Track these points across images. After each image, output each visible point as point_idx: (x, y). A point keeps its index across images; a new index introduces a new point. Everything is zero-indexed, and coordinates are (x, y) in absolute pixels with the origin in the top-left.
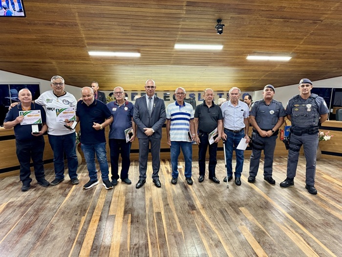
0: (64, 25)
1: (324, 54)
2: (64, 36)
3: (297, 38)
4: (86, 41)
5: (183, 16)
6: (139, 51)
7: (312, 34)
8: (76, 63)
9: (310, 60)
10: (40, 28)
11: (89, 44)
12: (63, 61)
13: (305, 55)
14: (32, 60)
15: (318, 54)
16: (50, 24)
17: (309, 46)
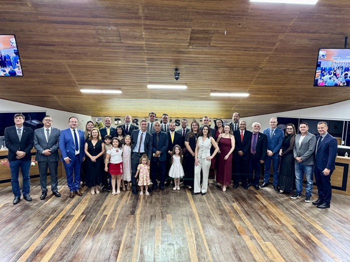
0: (59, 73)
1: (278, 92)
2: (60, 79)
3: (247, 81)
4: (77, 83)
5: (146, 67)
6: (120, 89)
7: (258, 77)
8: (72, 97)
9: (268, 96)
10: (42, 74)
11: (79, 85)
12: (62, 96)
13: (261, 92)
14: (38, 95)
15: (272, 92)
16: (48, 72)
17: (261, 86)
